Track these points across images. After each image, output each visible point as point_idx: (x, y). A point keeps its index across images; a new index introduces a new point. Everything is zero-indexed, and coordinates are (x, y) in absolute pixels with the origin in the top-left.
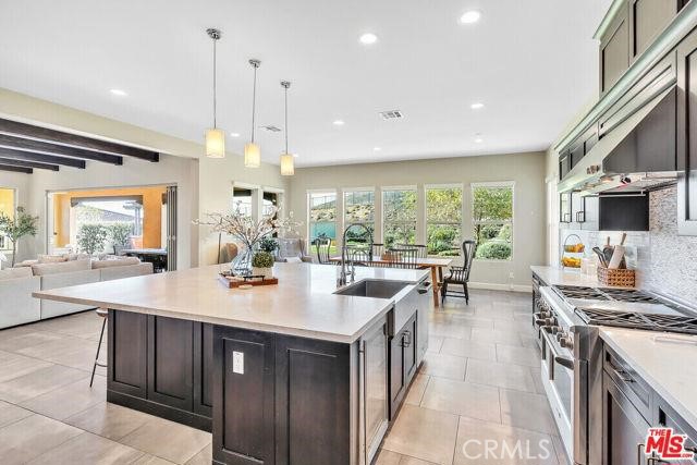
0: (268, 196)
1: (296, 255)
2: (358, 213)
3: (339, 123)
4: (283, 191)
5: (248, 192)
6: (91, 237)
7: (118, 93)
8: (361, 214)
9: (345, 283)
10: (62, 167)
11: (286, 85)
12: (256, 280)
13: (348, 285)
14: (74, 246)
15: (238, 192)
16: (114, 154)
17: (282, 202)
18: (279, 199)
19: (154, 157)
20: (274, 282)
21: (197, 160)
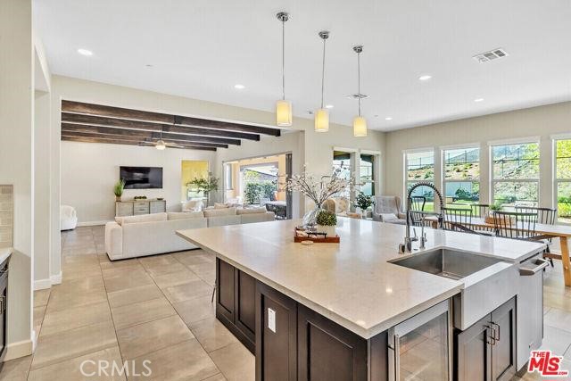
0: (366, 158)
1: (392, 212)
2: (470, 171)
3: (425, 78)
4: (379, 153)
5: (348, 156)
6: (251, 193)
7: (239, 87)
8: (474, 172)
9: (410, 249)
10: (230, 146)
11: (359, 50)
12: (319, 236)
13: (413, 252)
14: (241, 199)
15: (337, 156)
16: (254, 133)
17: (379, 162)
18: (376, 160)
19: (277, 133)
20: (336, 240)
21: (303, 132)
